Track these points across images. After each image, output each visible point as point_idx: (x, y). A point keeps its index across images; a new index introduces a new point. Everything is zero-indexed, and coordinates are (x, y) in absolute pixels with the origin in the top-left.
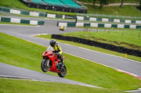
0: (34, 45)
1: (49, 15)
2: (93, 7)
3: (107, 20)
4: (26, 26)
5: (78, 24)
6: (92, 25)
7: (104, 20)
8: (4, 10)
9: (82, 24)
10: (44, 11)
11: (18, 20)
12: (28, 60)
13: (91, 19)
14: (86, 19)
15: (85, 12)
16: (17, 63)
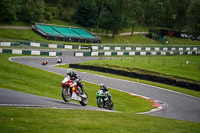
0: (54, 75)
1: (66, 47)
2: (106, 37)
3: (119, 48)
4: (46, 57)
5: (93, 54)
6: (106, 53)
7: (116, 48)
8: (25, 44)
9: (97, 53)
10: (61, 43)
11: (38, 53)
12: (49, 89)
13: (105, 48)
14: (100, 48)
15: (99, 42)
16: (38, 92)
